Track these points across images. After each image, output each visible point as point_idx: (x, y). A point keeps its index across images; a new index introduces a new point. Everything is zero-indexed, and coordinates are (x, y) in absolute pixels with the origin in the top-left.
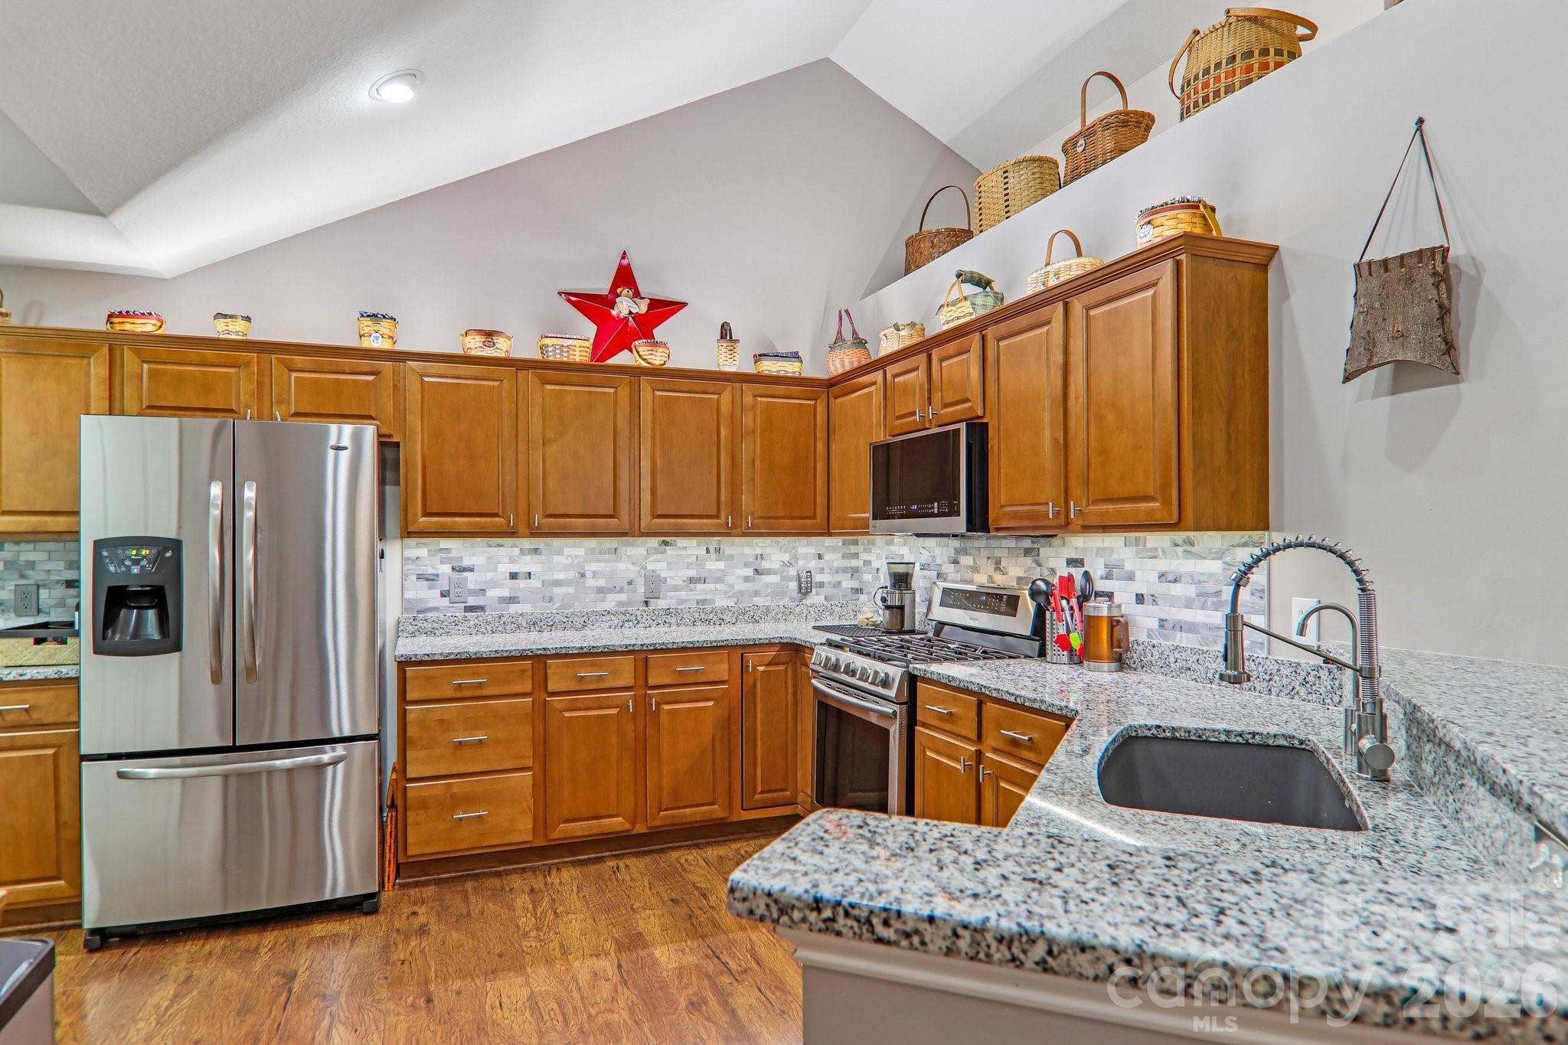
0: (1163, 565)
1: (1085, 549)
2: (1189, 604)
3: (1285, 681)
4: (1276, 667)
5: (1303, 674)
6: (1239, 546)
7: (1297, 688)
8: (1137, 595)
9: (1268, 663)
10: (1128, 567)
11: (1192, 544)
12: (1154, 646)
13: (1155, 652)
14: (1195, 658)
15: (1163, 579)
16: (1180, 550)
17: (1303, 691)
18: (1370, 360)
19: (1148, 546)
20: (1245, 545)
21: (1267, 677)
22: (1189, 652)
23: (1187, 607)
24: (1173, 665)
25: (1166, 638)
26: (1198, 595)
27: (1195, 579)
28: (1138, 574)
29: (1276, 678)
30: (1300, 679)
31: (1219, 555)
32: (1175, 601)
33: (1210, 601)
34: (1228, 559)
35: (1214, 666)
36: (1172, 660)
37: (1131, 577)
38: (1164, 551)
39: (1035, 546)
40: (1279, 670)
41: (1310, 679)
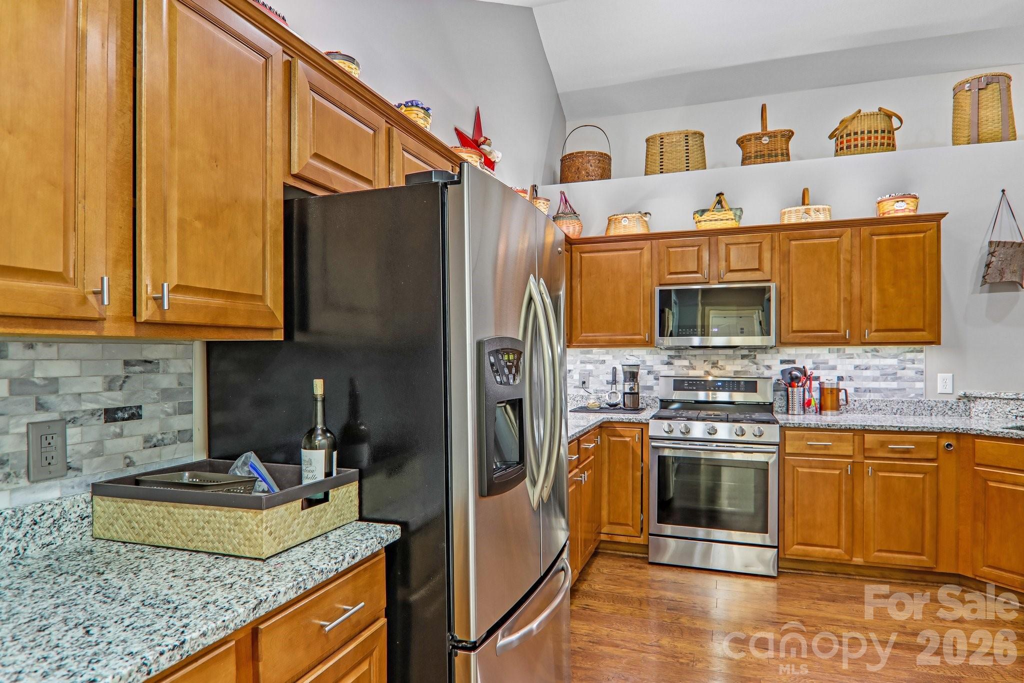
0: (857, 362)
1: (797, 355)
2: (875, 379)
3: (940, 409)
4: (935, 403)
5: (950, 405)
6: (908, 352)
7: (947, 411)
8: (838, 377)
9: (930, 402)
10: (831, 363)
11: (878, 351)
12: (855, 401)
13: (856, 403)
14: (885, 404)
15: (858, 368)
16: (869, 355)
17: (950, 413)
18: (1001, 279)
19: (846, 352)
20: (912, 352)
21: (930, 409)
22: (880, 401)
23: (873, 381)
24: (869, 409)
25: (859, 396)
26: (881, 375)
27: (877, 367)
28: (839, 367)
29: (935, 408)
30: (948, 407)
31: (895, 356)
32: (866, 379)
33: (889, 378)
34: (901, 358)
35: (897, 407)
36: (869, 406)
37: (834, 368)
38: (858, 355)
39: (752, 353)
40: (936, 405)
41: (953, 407)
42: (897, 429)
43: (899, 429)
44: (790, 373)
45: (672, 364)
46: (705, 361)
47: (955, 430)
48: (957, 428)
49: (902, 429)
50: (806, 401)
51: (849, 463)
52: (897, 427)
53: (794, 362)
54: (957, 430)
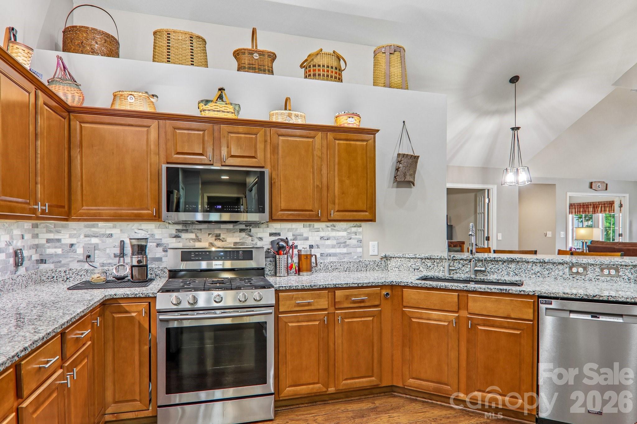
0: (322, 234)
1: (281, 229)
2: (333, 247)
3: (371, 266)
4: (369, 262)
5: (377, 263)
6: (353, 227)
7: (375, 267)
8: (310, 245)
9: (366, 262)
10: (305, 235)
11: (335, 227)
12: (321, 263)
13: (322, 265)
14: (339, 264)
15: (322, 239)
16: (329, 229)
17: (377, 268)
18: (405, 179)
19: (315, 227)
20: (355, 227)
21: (366, 266)
22: (337, 263)
23: (332, 248)
24: (330, 269)
25: (324, 260)
26: (337, 244)
27: (335, 238)
28: (310, 238)
29: (369, 266)
30: (376, 265)
31: (345, 230)
32: (328, 246)
33: (342, 245)
34: (349, 231)
35: (347, 266)
36: (330, 267)
37: (307, 239)
38: (322, 229)
39: (248, 228)
40: (369, 263)
41: (379, 264)
42: (356, 285)
43: (358, 285)
44: (278, 244)
45: (180, 237)
46: (209, 234)
47: (391, 283)
48: (392, 282)
49: (360, 285)
50: (289, 265)
51: (326, 315)
52: (356, 284)
53: (279, 234)
54: (392, 283)
